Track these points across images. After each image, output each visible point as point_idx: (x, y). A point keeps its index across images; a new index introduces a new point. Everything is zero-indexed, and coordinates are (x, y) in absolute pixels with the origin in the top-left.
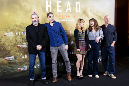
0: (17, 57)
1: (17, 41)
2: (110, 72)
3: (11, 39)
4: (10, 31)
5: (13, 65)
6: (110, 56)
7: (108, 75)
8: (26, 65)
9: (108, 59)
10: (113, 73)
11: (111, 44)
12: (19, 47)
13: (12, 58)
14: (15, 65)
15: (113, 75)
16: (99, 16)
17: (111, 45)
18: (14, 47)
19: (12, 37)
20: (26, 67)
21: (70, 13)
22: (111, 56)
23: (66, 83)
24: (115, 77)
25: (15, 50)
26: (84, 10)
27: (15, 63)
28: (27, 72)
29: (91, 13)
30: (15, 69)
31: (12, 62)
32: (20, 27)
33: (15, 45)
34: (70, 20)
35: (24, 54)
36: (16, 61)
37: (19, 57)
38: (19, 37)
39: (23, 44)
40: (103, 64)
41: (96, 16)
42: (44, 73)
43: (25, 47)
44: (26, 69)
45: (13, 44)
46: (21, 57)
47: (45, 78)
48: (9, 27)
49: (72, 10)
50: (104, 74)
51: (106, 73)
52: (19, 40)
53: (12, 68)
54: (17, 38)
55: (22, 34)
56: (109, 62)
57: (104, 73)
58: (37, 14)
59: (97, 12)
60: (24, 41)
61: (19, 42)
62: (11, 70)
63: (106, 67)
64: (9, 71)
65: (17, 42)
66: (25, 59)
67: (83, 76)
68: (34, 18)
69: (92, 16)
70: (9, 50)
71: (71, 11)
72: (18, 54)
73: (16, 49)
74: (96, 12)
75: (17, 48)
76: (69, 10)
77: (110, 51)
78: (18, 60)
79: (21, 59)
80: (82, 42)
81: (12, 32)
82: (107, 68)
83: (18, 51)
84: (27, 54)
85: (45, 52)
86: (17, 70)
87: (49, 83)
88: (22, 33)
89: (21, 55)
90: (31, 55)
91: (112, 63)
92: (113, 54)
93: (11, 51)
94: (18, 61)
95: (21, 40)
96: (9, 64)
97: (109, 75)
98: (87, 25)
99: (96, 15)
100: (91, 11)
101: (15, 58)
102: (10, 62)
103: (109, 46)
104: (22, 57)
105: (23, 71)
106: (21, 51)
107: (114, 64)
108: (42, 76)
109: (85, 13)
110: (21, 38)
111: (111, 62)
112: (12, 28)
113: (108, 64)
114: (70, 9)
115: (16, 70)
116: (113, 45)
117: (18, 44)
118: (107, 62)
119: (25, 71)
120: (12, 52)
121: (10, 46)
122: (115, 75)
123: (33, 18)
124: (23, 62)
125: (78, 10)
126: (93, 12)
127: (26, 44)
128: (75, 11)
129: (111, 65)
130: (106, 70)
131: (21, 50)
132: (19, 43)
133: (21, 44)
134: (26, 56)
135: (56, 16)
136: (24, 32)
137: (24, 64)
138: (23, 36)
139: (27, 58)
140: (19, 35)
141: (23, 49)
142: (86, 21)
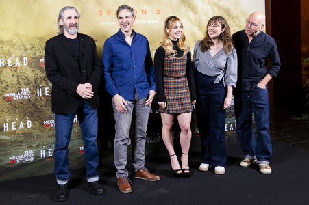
1: (4, 83)
2: (260, 156)
8: (30, 147)
12: (10, 98)
16: (224, 9)
17: (258, 85)
20: (31, 152)
27: (1, 144)
28: (34, 165)
32: (10, 43)
34: (147, 22)
35: (23, 119)
36: (3, 137)
37: (10, 126)
38: (9, 71)
39: (21, 90)
42: (95, 164)
43: (26, 97)
44: (30, 159)
46: (16, 127)
47: (95, 179)
51: (247, 159)
52: (9, 81)
54: (3, 74)
55: (18, 63)
60: (22, 81)
61: (8, 86)
65: (4, 85)
66: (27, 130)
67: (189, 170)
68: (73, 17)
72: (8, 118)
75: (3, 102)
77: (256, 102)
78: (8, 135)
79: (15, 131)
80: (176, 80)
83: (6, 110)
84: (33, 118)
86: (7, 162)
87: (105, 191)
88: (18, 59)
89: (16, 121)
90: (61, 117)
91: (261, 131)
94: (7, 138)
95: (15, 79)
104: (19, 126)
105: (23, 165)
106: (15, 110)
108: (88, 173)
109: (185, 1)
110: (14, 73)
115: (4, 163)
116: (262, 85)
117: (7, 91)
118: (250, 128)
119: (28, 164)
123: (71, 17)
124: (21, 139)
127: (28, 90)
130: (247, 151)
131: (16, 107)
132: (9, 89)
133: (16, 91)
134: (30, 124)
135: (108, 12)
136: (21, 59)
137: (25, 146)
138: (19, 68)
139: (34, 129)
140: (9, 65)
141: (22, 103)
142: (191, 22)
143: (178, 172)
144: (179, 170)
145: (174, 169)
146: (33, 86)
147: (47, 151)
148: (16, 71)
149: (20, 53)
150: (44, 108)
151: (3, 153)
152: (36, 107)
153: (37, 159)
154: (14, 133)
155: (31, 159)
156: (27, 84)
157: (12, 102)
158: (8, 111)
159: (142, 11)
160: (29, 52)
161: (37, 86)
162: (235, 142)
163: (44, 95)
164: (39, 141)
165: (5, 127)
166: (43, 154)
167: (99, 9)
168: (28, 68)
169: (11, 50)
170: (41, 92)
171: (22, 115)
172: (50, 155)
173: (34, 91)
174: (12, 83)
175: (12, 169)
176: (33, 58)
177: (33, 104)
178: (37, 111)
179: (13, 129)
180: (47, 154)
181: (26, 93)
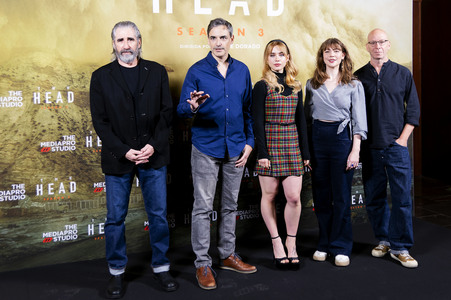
0: (40, 190)
1: (39, 127)
2: (397, 244)
3: (14, 119)
4: (10, 89)
5: (20, 223)
6: (393, 184)
7: (387, 256)
8: (73, 220)
9: (389, 192)
10: (408, 248)
11: (398, 135)
12: (48, 149)
13: (18, 192)
14: (28, 222)
15: (405, 254)
16: (354, 31)
17: (398, 141)
18: (26, 149)
19: (19, 110)
20: (74, 226)
21: (246, 18)
22: (398, 181)
23: (230, 286)
24: (414, 263)
25: (30, 163)
26: (296, 8)
27: (31, 214)
28: (78, 246)
29: (325, 20)
30: (29, 235)
31: (20, 210)
32: (51, 71)
33: (31, 141)
34: (245, 46)
35: (64, 179)
36: (35, 204)
37: (46, 189)
38: (47, 110)
39: (62, 138)
40: (369, 211)
41: (343, 31)
42: (164, 248)
43: (70, 149)
44: (72, 238)
45: (22, 137)
46: (54, 191)
47: (165, 268)
48: (7, 73)
49: (251, 8)
50: (375, 253)
51: (381, 247)
52: (46, 124)
53: (18, 233)
54: (38, 114)
55: (60, 99)
56: (390, 206)
57: (374, 246)
58: (134, 25)
59: (348, 17)
60: (64, 126)
61: (44, 131)
62: (14, 239)
63: (381, 224)
64: (7, 246)
65: (40, 129)
66: (69, 196)
68: (126, 40)
69: (328, 31)
70: (6, 161)
71: (247, 12)
72: (43, 178)
73: (33, 159)
74: (342, 16)
75: (37, 154)
76: (239, 9)
77: (393, 165)
78: (42, 202)
79: (52, 196)
80: (282, 128)
81: (19, 93)
82: (386, 228)
83: (41, 165)
84: (78, 179)
85: (164, 168)
86: (39, 240)
87: (177, 285)
88: (59, 93)
89: (54, 182)
90: (112, 178)
91: (402, 209)
92: (402, 174)
93: (14, 167)
94: (41, 206)
95: (55, 121)
96: (4, 216)
97: (392, 255)
98: (308, 66)
99: (344, 26)
100: (324, 11)
101: (31, 193)
102: (8, 210)
103: (388, 143)
104: (58, 189)
105: (62, 245)
106: (53, 166)
107: (408, 211)
108: (154, 260)
109: (300, 18)
110: (53, 113)
111: (397, 203)
112: (19, 78)
113: (389, 213)
114: (245, 5)
115: (36, 241)
117: (43, 138)
118: (384, 203)
119: (70, 243)
120: (17, 169)
121: (12, 147)
122: (413, 255)
123: (122, 40)
124: (61, 208)
125: (276, 7)
126: (332, 17)
127: (72, 137)
128: (262, 13)
129: (398, 216)
130: (381, 237)
131: (55, 162)
132: (46, 136)
133: (55, 138)
134: (74, 187)
135: (191, 31)
136: (65, 94)
137: (66, 217)
138: (61, 106)
139: (79, 194)
140: (48, 102)
141: (63, 156)
142: (307, 48)
143: (283, 262)
144: (284, 259)
145: (277, 256)
146: (81, 133)
147: (97, 226)
148: (57, 111)
149: (63, 85)
150: (95, 164)
151: (34, 227)
152: (84, 162)
153: (83, 237)
154: (51, 199)
155: (74, 237)
156: (72, 130)
157: (50, 155)
158: (44, 167)
159: (239, 30)
160: (76, 84)
161: (86, 134)
162: (366, 221)
163: (95, 146)
164: (86, 212)
165: (38, 190)
166: (91, 230)
167: (178, 25)
168: (74, 106)
169: (51, 81)
170: (91, 141)
171: (64, 174)
172: (101, 233)
173: (82, 140)
174: (51, 127)
175: (47, 251)
176: (81, 93)
177: (80, 158)
178: (86, 168)
179: (50, 193)
180: (96, 231)
181: (70, 143)
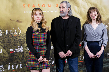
159: (48, 5)
